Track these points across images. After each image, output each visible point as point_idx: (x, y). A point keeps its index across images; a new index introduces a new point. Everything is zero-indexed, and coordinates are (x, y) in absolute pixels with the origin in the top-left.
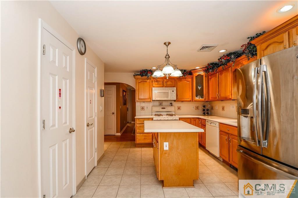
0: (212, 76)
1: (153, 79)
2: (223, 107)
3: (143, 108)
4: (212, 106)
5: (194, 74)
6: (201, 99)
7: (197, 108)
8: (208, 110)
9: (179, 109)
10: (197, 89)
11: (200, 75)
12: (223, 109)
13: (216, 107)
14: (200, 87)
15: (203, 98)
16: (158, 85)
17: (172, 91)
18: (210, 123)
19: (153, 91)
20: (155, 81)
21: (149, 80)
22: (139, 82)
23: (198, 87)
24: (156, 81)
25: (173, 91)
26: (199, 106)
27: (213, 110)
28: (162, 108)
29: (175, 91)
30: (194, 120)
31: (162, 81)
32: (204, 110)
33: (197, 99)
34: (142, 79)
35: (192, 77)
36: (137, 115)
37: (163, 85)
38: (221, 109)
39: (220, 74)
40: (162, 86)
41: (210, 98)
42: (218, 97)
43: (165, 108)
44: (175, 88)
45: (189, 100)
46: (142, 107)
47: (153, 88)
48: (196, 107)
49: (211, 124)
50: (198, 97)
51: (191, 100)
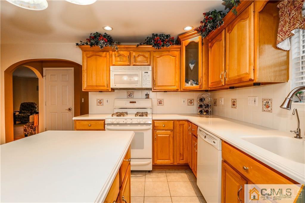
0: (214, 41)
1: (113, 51)
2: (234, 102)
3: (100, 102)
4: (214, 99)
5: (184, 42)
6: (194, 85)
7: (191, 102)
8: (207, 106)
9: (160, 103)
10: (187, 68)
11: (193, 42)
12: (234, 105)
13: (221, 101)
14: (193, 65)
15: (198, 85)
16: (120, 61)
17: (145, 73)
18: (205, 135)
19: (111, 72)
20: (115, 54)
21: (105, 53)
22: (88, 56)
23: (190, 65)
24: (117, 55)
25: (147, 73)
26: (193, 99)
27: (216, 106)
28: (131, 102)
29: (150, 73)
30: (180, 125)
31: (129, 55)
32: (201, 106)
33: (188, 85)
34: (93, 51)
35: (180, 48)
36: (91, 114)
37: (130, 61)
38: (230, 104)
39: (228, 31)
40: (129, 64)
41: (210, 84)
42: (223, 80)
43: (135, 102)
44: (150, 67)
45: (175, 88)
46: (98, 101)
47: (111, 67)
48: (189, 101)
49: (205, 137)
50: (190, 82)
51: (178, 88)
